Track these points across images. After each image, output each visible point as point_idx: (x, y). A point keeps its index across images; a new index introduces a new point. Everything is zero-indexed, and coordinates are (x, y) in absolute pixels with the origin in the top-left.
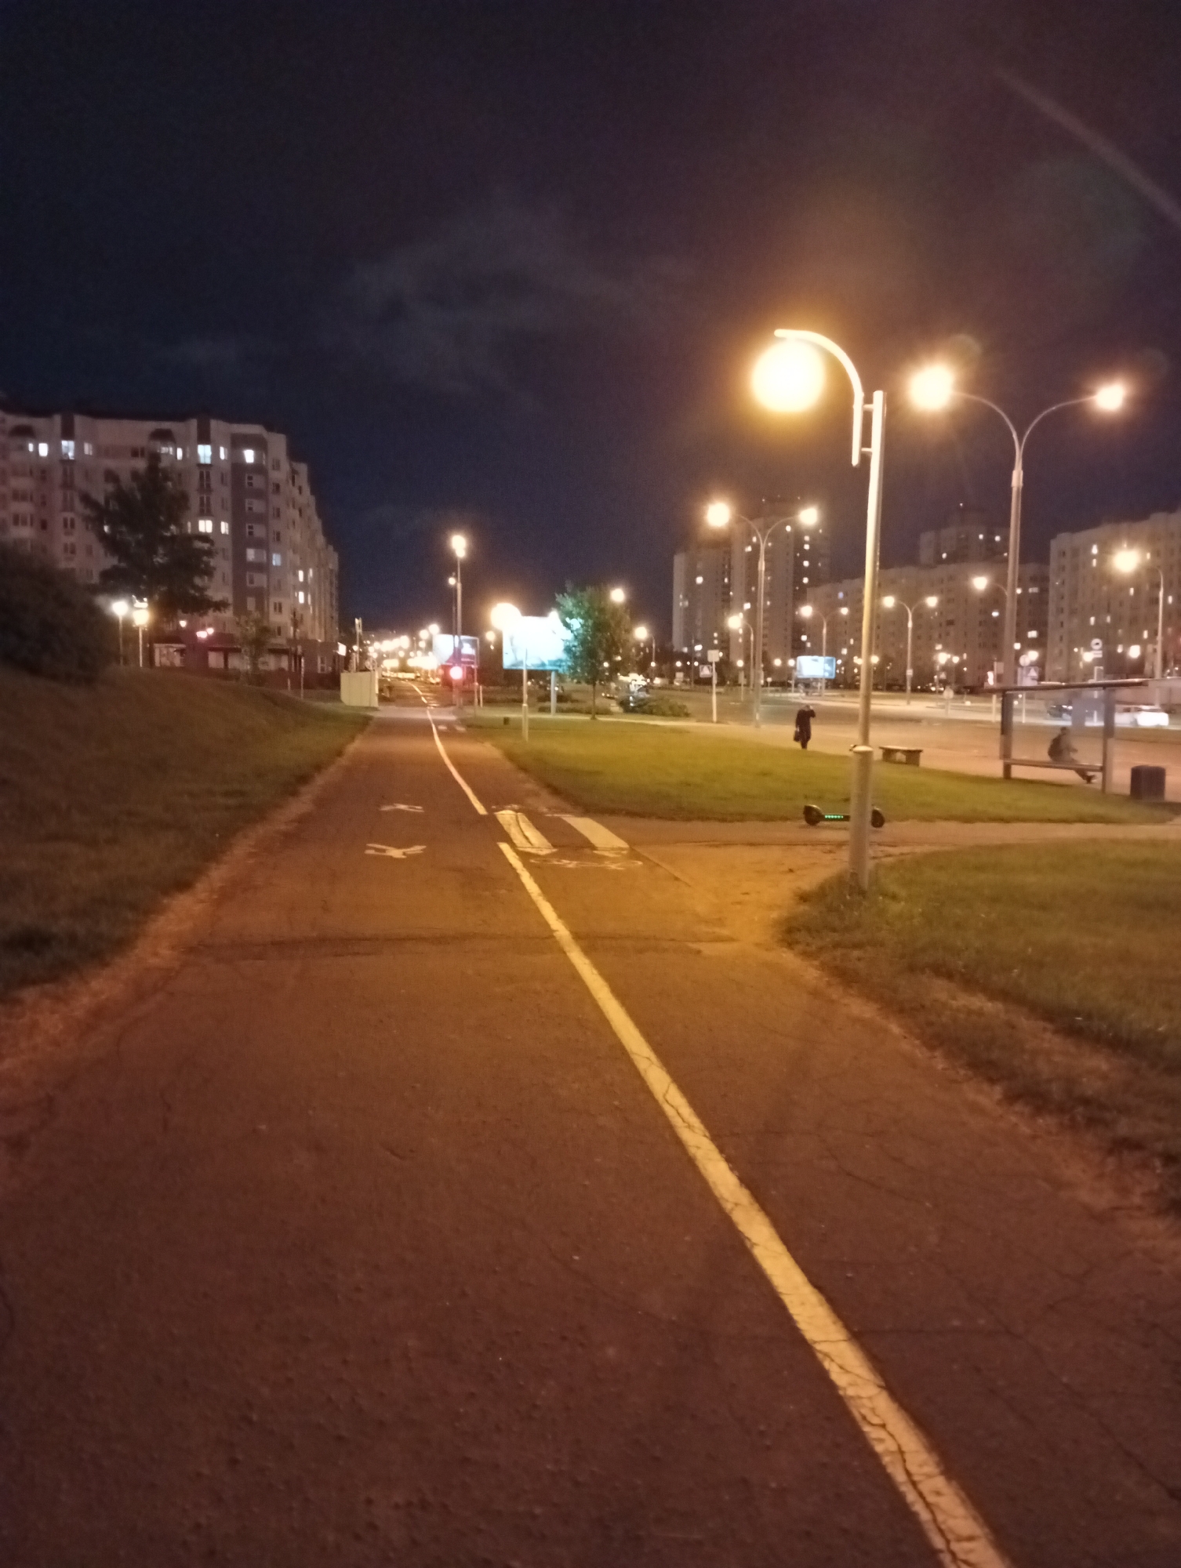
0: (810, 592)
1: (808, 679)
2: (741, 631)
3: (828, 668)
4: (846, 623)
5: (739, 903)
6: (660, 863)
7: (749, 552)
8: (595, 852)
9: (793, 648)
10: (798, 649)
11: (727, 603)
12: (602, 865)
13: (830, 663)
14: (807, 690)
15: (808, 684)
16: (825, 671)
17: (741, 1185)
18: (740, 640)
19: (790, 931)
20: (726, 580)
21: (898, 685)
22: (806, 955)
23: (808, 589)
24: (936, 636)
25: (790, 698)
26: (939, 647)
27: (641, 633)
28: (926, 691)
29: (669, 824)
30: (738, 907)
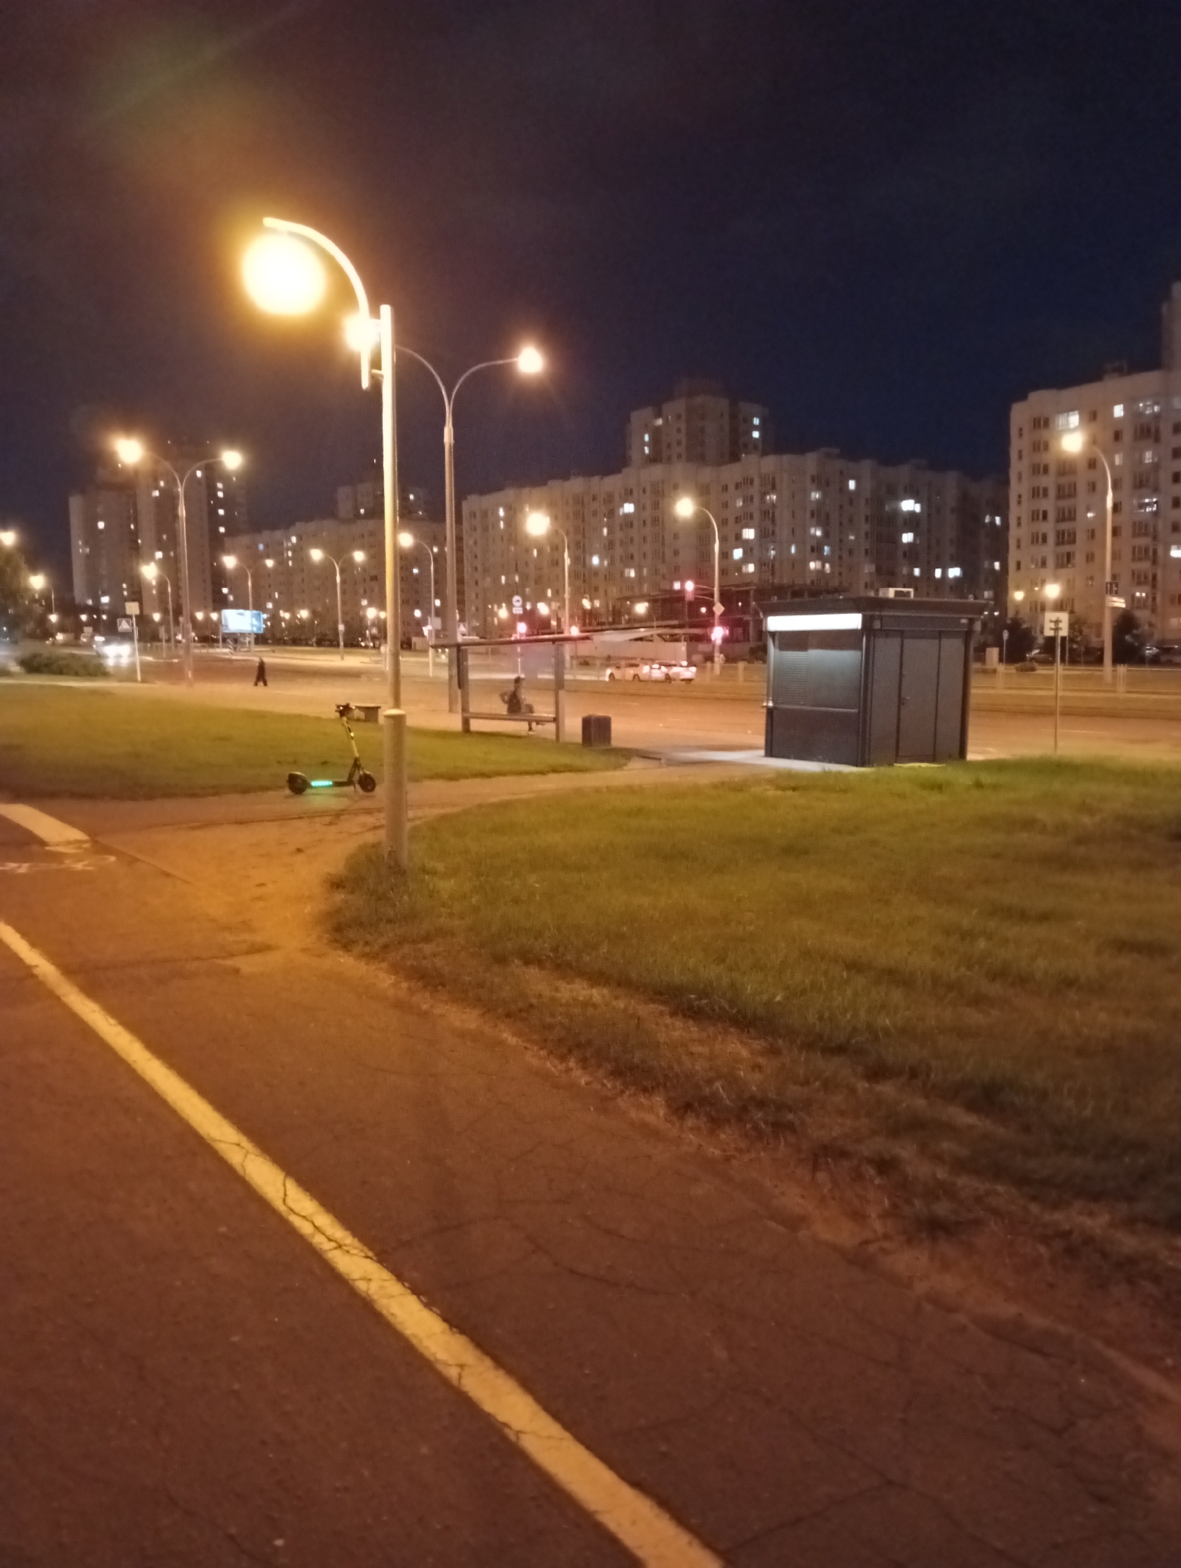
0: (227, 541)
1: (234, 634)
2: (154, 583)
3: (255, 622)
4: (269, 575)
5: (260, 898)
6: (139, 856)
7: (156, 497)
8: (47, 848)
9: (214, 601)
10: (220, 603)
11: (136, 553)
12: (63, 866)
13: (258, 617)
14: (236, 646)
15: (235, 639)
16: (252, 625)
17: (451, 1329)
18: (154, 592)
19: (338, 929)
20: (132, 527)
21: (328, 640)
22: (369, 957)
23: (226, 539)
24: (361, 591)
25: (219, 653)
26: (364, 602)
27: (37, 582)
28: (358, 646)
29: (128, 805)
30: (261, 904)
